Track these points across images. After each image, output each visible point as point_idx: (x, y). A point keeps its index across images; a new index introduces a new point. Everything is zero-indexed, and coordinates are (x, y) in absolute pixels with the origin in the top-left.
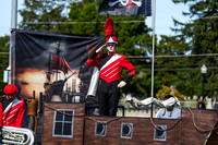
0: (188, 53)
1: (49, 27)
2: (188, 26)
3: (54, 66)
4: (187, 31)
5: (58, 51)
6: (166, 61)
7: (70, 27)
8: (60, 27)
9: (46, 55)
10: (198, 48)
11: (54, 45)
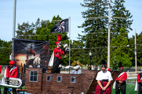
0: (84, 48)
1: (28, 37)
2: (84, 37)
3: (30, 53)
4: (83, 39)
5: (31, 47)
6: (76, 50)
7: (37, 37)
8: (32, 37)
9: (26, 49)
10: (88, 46)
11: (30, 44)
